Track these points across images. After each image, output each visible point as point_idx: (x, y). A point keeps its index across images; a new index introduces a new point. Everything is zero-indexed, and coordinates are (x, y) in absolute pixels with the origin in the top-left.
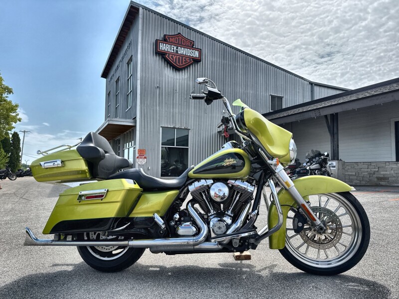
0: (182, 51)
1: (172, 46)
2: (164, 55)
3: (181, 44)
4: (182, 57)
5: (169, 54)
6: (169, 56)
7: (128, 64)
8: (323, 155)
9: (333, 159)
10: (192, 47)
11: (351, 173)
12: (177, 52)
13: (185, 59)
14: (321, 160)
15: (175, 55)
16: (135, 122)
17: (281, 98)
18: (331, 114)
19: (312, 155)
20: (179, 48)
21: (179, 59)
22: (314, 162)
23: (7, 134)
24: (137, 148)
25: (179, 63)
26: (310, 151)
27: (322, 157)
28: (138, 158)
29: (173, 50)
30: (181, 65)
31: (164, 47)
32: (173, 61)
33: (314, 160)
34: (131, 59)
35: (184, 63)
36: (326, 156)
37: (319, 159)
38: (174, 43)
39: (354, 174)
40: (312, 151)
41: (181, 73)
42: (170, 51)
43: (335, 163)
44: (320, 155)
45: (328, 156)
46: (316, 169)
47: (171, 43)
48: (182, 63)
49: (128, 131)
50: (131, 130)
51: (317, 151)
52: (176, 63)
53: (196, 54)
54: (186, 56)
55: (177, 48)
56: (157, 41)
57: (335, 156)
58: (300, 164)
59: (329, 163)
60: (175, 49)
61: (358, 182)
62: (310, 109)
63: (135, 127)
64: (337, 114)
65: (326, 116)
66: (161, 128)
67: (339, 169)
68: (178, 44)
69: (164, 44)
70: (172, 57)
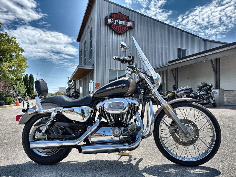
0: (122, 23)
1: (115, 20)
2: (111, 26)
3: (121, 19)
4: (122, 26)
5: (113, 25)
6: (113, 27)
7: (90, 32)
8: (209, 85)
9: (216, 88)
10: (128, 20)
11: (229, 97)
12: (118, 23)
13: (123, 28)
14: (207, 88)
15: (117, 26)
16: (94, 67)
17: (185, 50)
18: (215, 59)
19: (201, 85)
20: (120, 21)
21: (120, 27)
22: (202, 90)
24: (95, 82)
25: (120, 30)
26: (200, 83)
27: (208, 87)
28: (95, 88)
29: (116, 23)
30: (121, 31)
31: (110, 21)
32: (116, 29)
33: (203, 89)
34: (91, 30)
35: (122, 31)
36: (211, 86)
37: (206, 88)
38: (117, 18)
39: (231, 97)
40: (202, 83)
41: (121, 35)
42: (114, 23)
43: (217, 91)
44: (206, 85)
46: (203, 95)
47: (115, 19)
48: (121, 30)
49: (90, 73)
50: (92, 72)
51: (204, 83)
52: (117, 30)
53: (130, 24)
54: (124, 26)
55: (118, 21)
56: (106, 17)
57: (218, 86)
58: (193, 91)
59: (213, 91)
60: (117, 22)
61: (233, 103)
63: (93, 70)
64: (219, 59)
65: (212, 60)
66: (109, 71)
67: (220, 95)
68: (119, 19)
69: (111, 19)
70: (115, 27)
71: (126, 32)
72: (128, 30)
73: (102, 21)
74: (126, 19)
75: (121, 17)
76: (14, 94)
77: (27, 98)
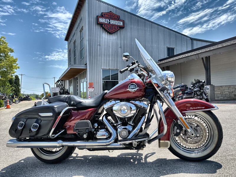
0: (113, 22)
1: (107, 19)
2: (102, 25)
3: (112, 18)
4: (113, 26)
5: (105, 24)
6: (105, 26)
7: (81, 31)
8: (202, 82)
9: (207, 84)
10: (119, 19)
11: (218, 93)
12: (110, 23)
13: (115, 27)
14: (200, 85)
15: (108, 25)
16: (87, 67)
18: (205, 57)
19: (194, 82)
20: (111, 20)
21: (111, 27)
22: (196, 86)
23: (12, 76)
24: (88, 82)
26: (194, 80)
27: (201, 83)
28: (89, 88)
29: (107, 22)
30: (112, 30)
31: (102, 20)
32: (107, 29)
33: (196, 85)
34: (82, 29)
35: (114, 30)
36: (203, 83)
37: (199, 84)
38: (108, 18)
39: (220, 93)
40: (195, 80)
41: (112, 35)
42: (105, 22)
43: (208, 87)
44: (199, 82)
45: (204, 82)
46: (197, 91)
47: (106, 18)
48: (113, 30)
49: (82, 72)
50: (84, 71)
51: (197, 80)
52: (109, 30)
53: (121, 24)
54: (115, 25)
55: (110, 20)
56: (97, 16)
57: (208, 82)
58: (187, 88)
59: (205, 87)
60: (108, 21)
61: (222, 98)
62: (192, 54)
63: (86, 69)
64: (209, 57)
65: (203, 58)
66: (102, 70)
67: (211, 90)
68: (110, 18)
69: (102, 19)
70: (107, 26)
71: (117, 31)
72: (119, 30)
73: (93, 20)
74: (118, 18)
75: (112, 17)
76: (3, 97)
77: (15, 100)
